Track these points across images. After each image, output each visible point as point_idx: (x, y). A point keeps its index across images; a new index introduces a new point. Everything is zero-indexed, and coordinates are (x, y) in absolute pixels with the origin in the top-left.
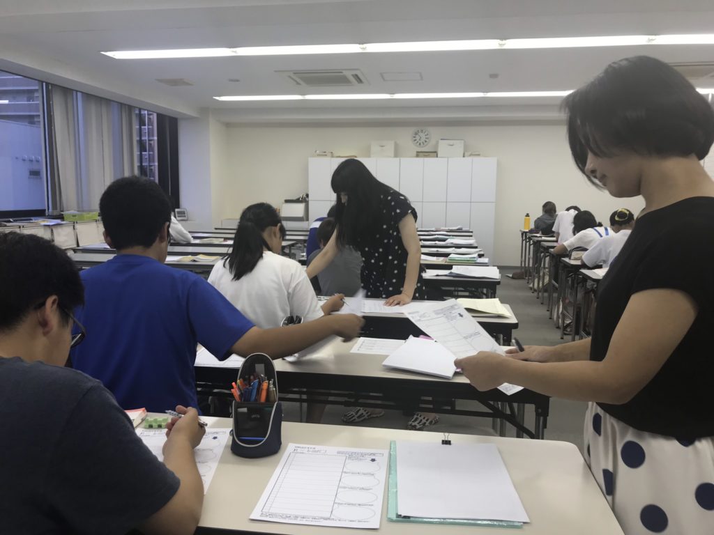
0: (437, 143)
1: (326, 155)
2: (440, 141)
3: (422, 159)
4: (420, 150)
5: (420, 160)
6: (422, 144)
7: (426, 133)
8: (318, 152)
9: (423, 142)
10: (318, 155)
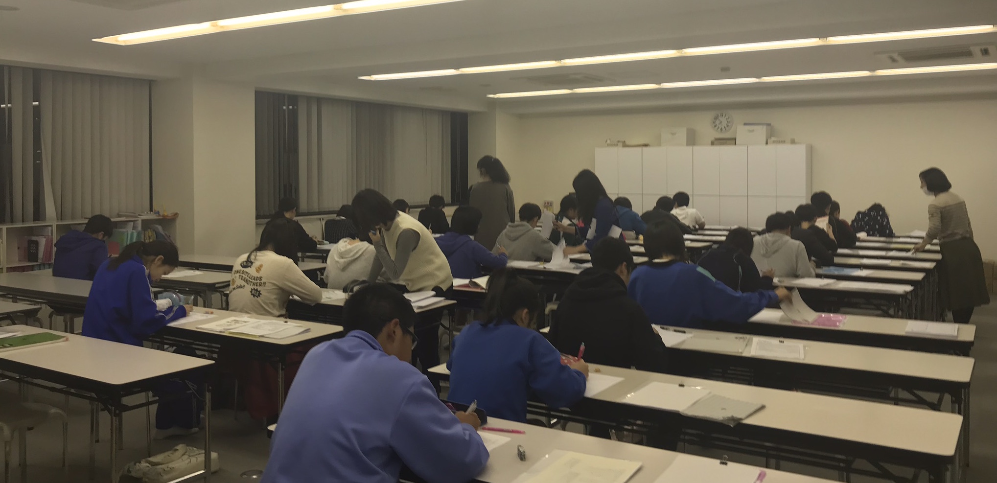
0: (738, 128)
1: (618, 145)
2: (741, 127)
3: (717, 147)
4: (717, 136)
5: (715, 148)
6: (724, 129)
7: (727, 117)
8: (609, 142)
9: (724, 127)
10: (607, 145)
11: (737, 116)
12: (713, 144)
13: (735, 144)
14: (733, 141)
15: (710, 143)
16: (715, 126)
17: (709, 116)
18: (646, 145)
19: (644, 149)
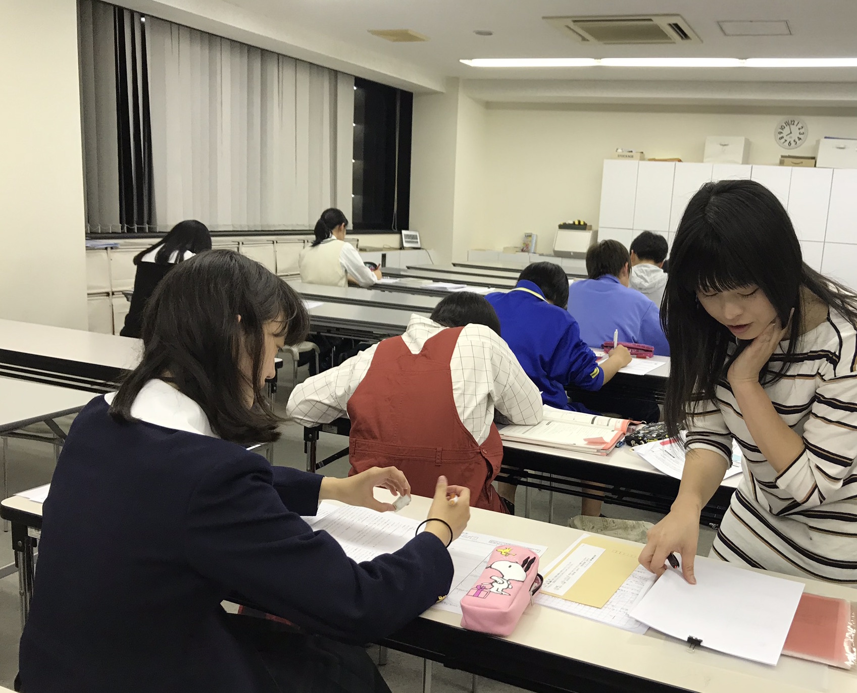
0: (818, 142)
1: (632, 157)
2: (824, 141)
3: (790, 168)
4: (787, 153)
5: (786, 170)
6: (792, 142)
7: (800, 126)
8: (620, 151)
9: (794, 141)
10: (618, 156)
11: (815, 126)
12: (782, 163)
13: (815, 166)
14: (812, 160)
15: (778, 162)
16: (782, 138)
17: (773, 122)
18: (680, 161)
19: (678, 163)
